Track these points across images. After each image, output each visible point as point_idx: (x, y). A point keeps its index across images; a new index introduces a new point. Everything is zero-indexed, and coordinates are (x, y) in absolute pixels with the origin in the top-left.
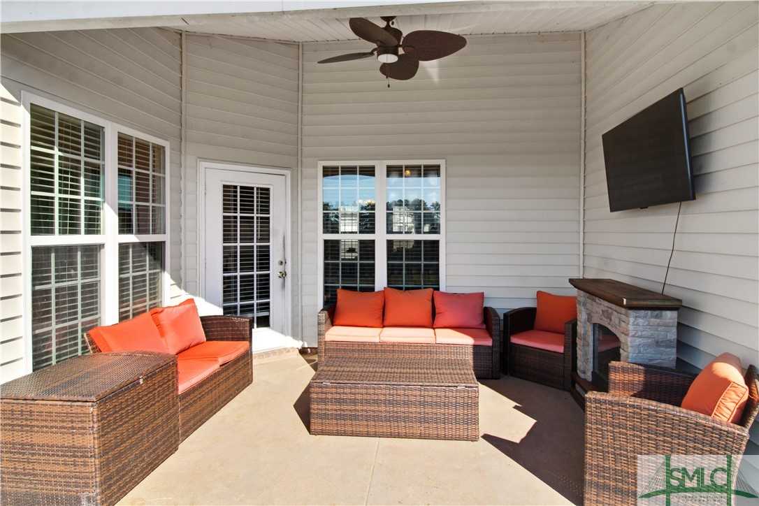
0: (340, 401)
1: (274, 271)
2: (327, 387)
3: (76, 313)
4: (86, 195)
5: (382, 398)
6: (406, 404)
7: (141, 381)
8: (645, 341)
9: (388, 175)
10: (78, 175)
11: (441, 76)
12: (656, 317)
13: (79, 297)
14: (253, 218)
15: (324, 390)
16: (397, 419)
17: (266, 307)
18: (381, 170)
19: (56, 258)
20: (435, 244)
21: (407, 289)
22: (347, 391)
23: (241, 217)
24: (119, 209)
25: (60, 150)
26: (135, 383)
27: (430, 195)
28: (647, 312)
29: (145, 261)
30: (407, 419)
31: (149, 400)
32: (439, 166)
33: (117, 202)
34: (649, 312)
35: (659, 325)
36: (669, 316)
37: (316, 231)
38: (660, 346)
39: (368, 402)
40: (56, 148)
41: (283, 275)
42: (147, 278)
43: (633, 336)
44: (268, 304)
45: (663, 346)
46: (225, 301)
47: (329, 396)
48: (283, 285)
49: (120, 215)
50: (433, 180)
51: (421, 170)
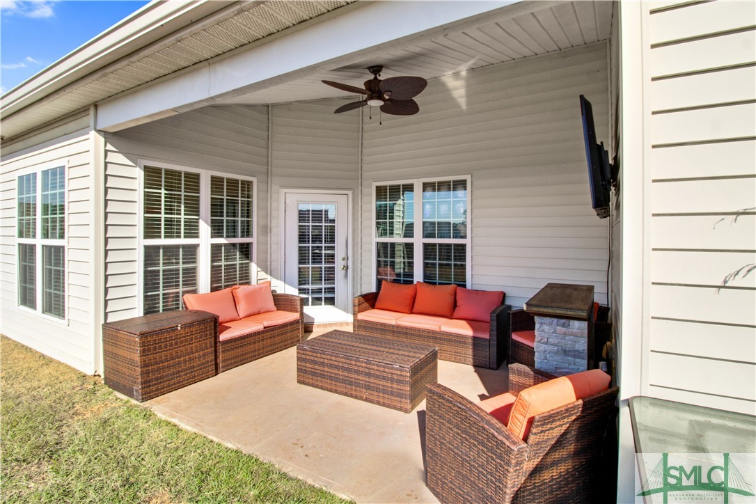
0: (314, 362)
1: (339, 264)
2: (306, 350)
3: (178, 285)
4: (185, 214)
5: (341, 364)
6: (356, 372)
7: (179, 328)
8: (551, 348)
9: (424, 191)
10: (180, 203)
11: (468, 104)
12: (563, 325)
13: (181, 276)
14: (322, 226)
15: (305, 352)
16: (350, 383)
17: (332, 290)
18: (418, 188)
19: (164, 252)
20: (463, 246)
21: (440, 284)
22: (319, 355)
23: (313, 226)
24: (212, 222)
25: (165, 190)
26: (174, 329)
27: (458, 205)
28: (552, 319)
29: (236, 255)
30: (357, 385)
31: (186, 341)
32: (465, 181)
33: (209, 218)
34: (555, 320)
35: (565, 334)
36: (577, 326)
37: (371, 235)
38: (568, 355)
39: (331, 366)
40: (163, 189)
41: (346, 268)
42: (238, 266)
43: (539, 342)
44: (334, 288)
45: (571, 356)
46: (300, 284)
47: (308, 357)
48: (346, 275)
49: (212, 226)
50: (460, 193)
51: (450, 185)
